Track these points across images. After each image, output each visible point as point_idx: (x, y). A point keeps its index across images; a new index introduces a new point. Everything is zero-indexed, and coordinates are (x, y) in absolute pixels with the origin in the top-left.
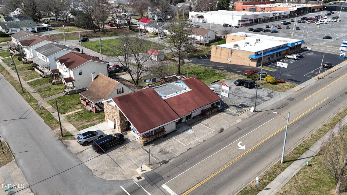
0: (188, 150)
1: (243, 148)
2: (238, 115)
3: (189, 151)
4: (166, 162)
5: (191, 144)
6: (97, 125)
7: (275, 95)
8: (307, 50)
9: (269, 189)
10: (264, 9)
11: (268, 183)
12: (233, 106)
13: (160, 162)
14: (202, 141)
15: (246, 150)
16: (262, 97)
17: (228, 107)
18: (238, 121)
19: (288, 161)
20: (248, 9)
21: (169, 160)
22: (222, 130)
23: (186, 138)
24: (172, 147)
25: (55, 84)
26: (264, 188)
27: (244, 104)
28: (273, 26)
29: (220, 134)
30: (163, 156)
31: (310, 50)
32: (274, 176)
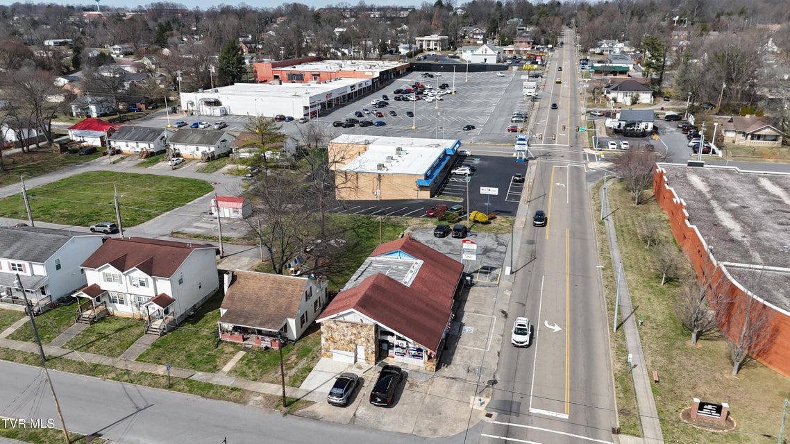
0: (499, 356)
1: (557, 328)
2: (498, 285)
3: (502, 357)
4: (493, 382)
5: (493, 346)
6: (317, 369)
7: (505, 241)
9: (635, 366)
10: (319, 75)
12: (476, 272)
13: (486, 384)
14: (499, 337)
15: (563, 329)
16: (493, 248)
17: (471, 276)
18: (508, 294)
20: (285, 76)
21: (494, 378)
22: (504, 313)
23: (475, 340)
24: (474, 358)
25: (96, 322)
27: (485, 265)
28: (366, 112)
29: (508, 319)
32: (624, 349)
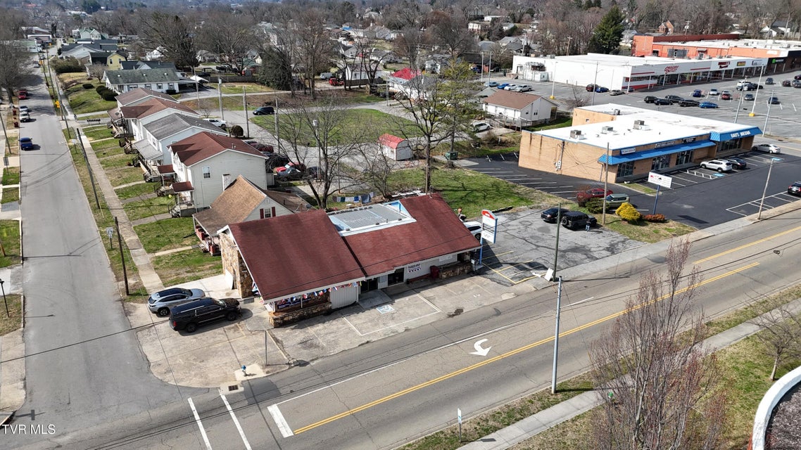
0: (362, 344)
1: (483, 352)
2: (513, 285)
3: (362, 348)
4: (302, 364)
5: (375, 334)
6: (203, 280)
7: (625, 248)
8: (768, 153)
9: (493, 440)
10: (706, 52)
11: (495, 429)
12: (512, 264)
13: (292, 362)
14: (401, 330)
15: (488, 356)
16: (592, 249)
17: (498, 264)
18: (505, 297)
19: (570, 390)
20: (665, 50)
21: (313, 360)
22: (459, 311)
23: (371, 321)
24: (332, 335)
25: (163, 196)
26: (481, 437)
27: (540, 261)
28: (712, 93)
29: (450, 319)
30: (303, 351)
31: (775, 151)
32: (519, 416)
